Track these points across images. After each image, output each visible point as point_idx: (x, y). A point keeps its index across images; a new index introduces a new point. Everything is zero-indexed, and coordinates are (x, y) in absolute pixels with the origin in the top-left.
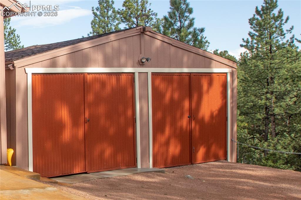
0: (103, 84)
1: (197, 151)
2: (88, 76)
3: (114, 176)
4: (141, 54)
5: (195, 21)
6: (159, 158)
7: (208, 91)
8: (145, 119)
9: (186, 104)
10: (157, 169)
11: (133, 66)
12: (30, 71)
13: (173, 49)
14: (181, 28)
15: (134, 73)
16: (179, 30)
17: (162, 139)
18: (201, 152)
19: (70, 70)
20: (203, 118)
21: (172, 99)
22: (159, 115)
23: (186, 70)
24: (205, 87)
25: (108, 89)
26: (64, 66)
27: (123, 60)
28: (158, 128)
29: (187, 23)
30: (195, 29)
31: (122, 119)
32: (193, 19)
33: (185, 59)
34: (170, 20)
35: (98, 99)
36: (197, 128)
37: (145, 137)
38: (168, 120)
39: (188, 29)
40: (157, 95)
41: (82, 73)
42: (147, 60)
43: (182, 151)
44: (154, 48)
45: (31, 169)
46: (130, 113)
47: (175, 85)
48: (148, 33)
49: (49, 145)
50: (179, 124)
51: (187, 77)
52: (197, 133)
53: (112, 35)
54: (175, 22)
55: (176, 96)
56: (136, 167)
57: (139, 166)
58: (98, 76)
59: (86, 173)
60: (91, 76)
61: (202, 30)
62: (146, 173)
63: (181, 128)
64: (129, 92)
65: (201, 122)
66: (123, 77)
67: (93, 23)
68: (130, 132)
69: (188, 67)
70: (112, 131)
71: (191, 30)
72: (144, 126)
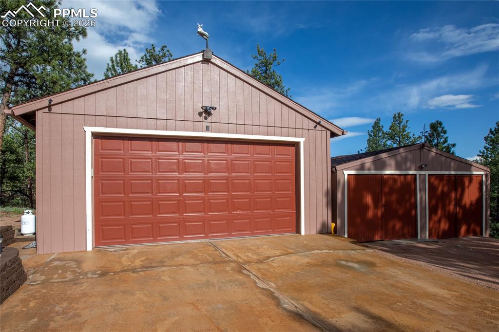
0: (395, 181)
1: (460, 228)
2: (385, 176)
3: (403, 243)
4: (421, 161)
5: (448, 139)
6: (433, 231)
7: (468, 186)
8: (424, 204)
9: (453, 195)
10: (432, 240)
11: (416, 170)
12: (346, 173)
13: (443, 158)
14: (438, 144)
15: (416, 175)
16: (437, 145)
17: (436, 218)
18: (463, 229)
19: (373, 172)
20: (465, 205)
21: (443, 191)
22: (434, 202)
23: (453, 173)
24: (467, 183)
25: (399, 184)
26: (369, 170)
27: (408, 164)
28: (433, 211)
29: (442, 140)
30: (448, 144)
31: (408, 205)
32: (447, 137)
33: (452, 164)
34: (430, 138)
35: (392, 191)
36: (461, 212)
37: (423, 217)
38: (440, 205)
39: (443, 144)
40: (432, 189)
41: (380, 174)
42: (426, 166)
43: (449, 228)
44: (430, 158)
45: (346, 236)
46: (413, 200)
47: (445, 182)
48: (426, 148)
49: (358, 220)
50: (447, 209)
51: (453, 178)
52: (460, 216)
53: (401, 149)
54: (433, 139)
55: (446, 189)
56: (417, 237)
57: (419, 238)
58: (391, 176)
59: (382, 241)
60: (386, 176)
61: (454, 145)
62: (426, 242)
63: (449, 211)
64: (413, 186)
65: (464, 208)
66: (409, 177)
67: (369, 141)
68: (413, 213)
69: (454, 171)
70: (401, 212)
71: (446, 145)
72: (423, 209)
